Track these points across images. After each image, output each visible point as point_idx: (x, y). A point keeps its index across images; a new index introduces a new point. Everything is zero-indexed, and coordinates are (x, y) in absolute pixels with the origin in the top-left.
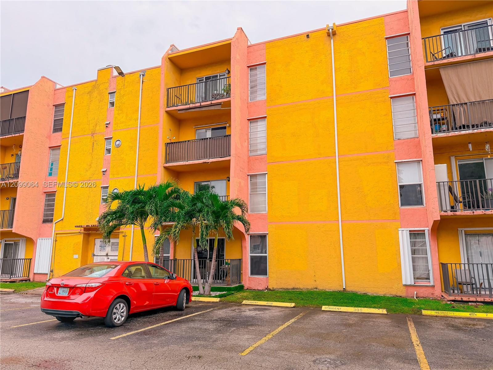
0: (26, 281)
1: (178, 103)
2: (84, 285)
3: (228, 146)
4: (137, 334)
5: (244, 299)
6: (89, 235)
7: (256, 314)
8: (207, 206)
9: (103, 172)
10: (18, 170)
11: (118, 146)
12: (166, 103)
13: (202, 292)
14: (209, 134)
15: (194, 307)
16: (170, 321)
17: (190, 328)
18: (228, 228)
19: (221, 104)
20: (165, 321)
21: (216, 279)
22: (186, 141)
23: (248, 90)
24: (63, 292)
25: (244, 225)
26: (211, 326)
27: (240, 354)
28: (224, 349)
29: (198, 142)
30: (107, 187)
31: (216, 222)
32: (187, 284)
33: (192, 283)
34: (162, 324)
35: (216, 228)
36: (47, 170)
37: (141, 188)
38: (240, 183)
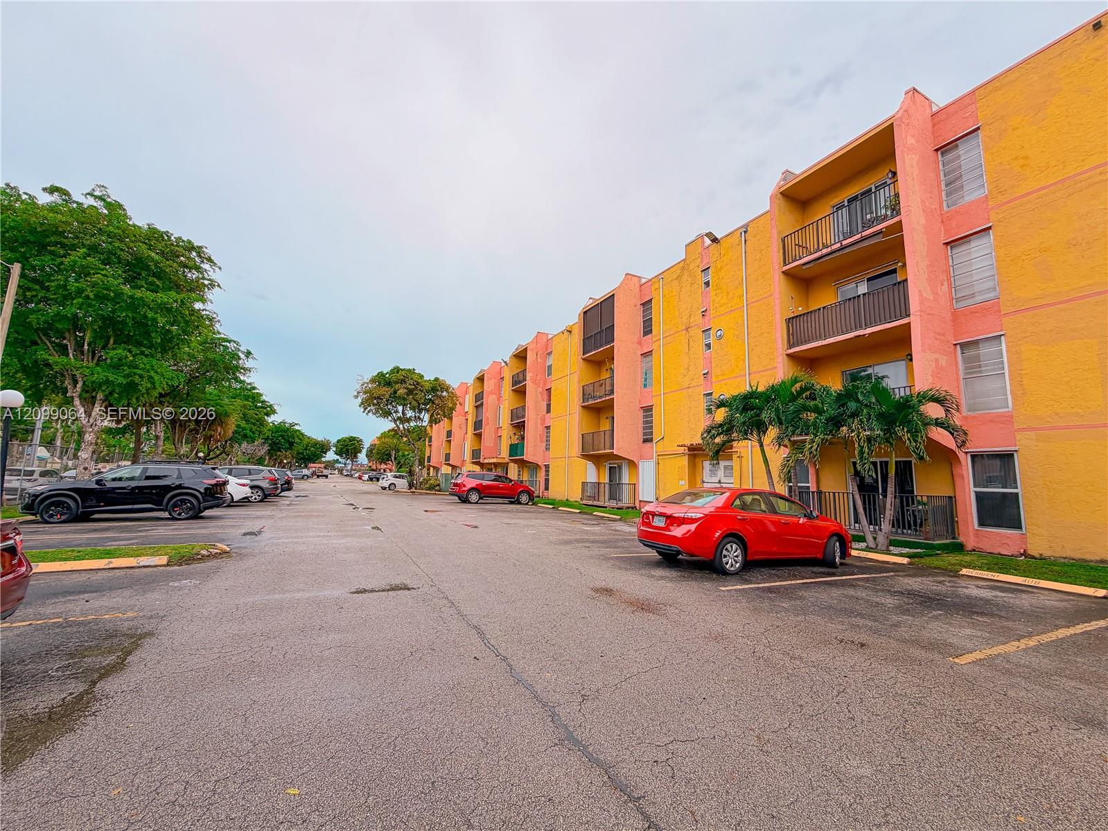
0: (633, 508)
1: (801, 254)
2: (682, 515)
3: (902, 300)
4: (758, 589)
5: (965, 567)
6: (695, 456)
7: (996, 597)
8: (866, 406)
9: (704, 374)
10: (612, 385)
11: (720, 337)
12: (782, 260)
13: (872, 544)
14: (863, 289)
15: (856, 567)
16: (812, 580)
17: (847, 596)
18: (916, 441)
19: (882, 232)
20: (803, 579)
21: (899, 527)
22: (819, 309)
23: (940, 191)
24: (659, 522)
25: (952, 434)
26: (889, 601)
27: (952, 660)
28: (916, 643)
29: (842, 306)
30: (710, 394)
31: (888, 431)
32: (838, 529)
33: (852, 530)
34: (798, 582)
35: (889, 442)
36: (640, 381)
37: (754, 388)
38: (937, 360)
